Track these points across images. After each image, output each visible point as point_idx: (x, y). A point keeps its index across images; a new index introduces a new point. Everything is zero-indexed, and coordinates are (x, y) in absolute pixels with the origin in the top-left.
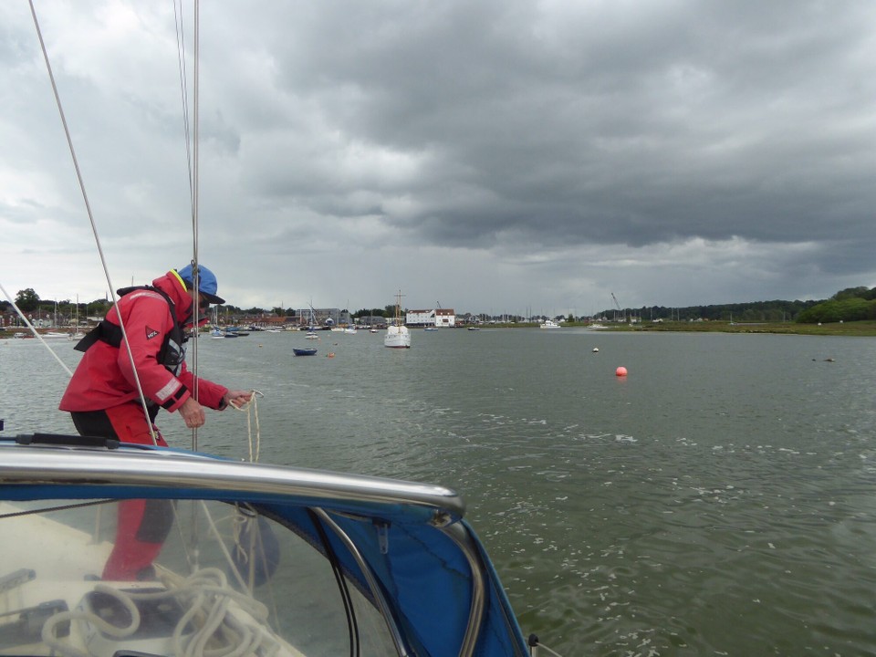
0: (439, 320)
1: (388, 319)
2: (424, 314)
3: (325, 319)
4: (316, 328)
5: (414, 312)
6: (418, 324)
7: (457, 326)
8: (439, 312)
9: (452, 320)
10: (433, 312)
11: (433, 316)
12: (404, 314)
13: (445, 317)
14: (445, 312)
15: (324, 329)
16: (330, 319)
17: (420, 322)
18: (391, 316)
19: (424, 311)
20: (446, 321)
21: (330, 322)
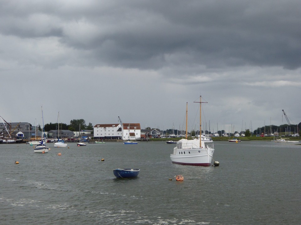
0: (125, 134)
1: (75, 132)
2: (111, 128)
3: (16, 133)
4: (9, 141)
5: (101, 126)
6: (106, 138)
7: (143, 139)
8: (126, 126)
9: (138, 134)
10: (120, 126)
11: (120, 130)
12: (90, 128)
13: (132, 131)
14: (132, 126)
15: (17, 142)
16: (20, 133)
17: (107, 135)
18: (77, 130)
19: (110, 126)
20: (132, 134)
21: (21, 135)
